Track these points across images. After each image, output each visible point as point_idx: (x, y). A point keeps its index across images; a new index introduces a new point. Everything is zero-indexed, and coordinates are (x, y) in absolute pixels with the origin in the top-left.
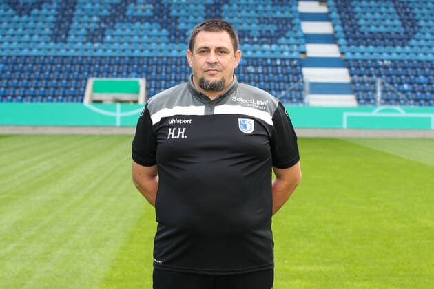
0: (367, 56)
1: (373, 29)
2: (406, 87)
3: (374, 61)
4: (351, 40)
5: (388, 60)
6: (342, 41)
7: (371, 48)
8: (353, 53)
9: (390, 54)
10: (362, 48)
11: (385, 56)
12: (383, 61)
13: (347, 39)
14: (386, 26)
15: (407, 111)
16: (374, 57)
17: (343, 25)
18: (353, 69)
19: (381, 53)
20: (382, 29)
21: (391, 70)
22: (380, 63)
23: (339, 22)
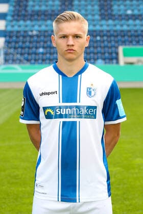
0: (22, 28)
1: (37, 8)
2: (41, 50)
3: (25, 32)
4: (16, 17)
5: (36, 30)
6: (9, 18)
7: (28, 22)
8: (13, 26)
9: (40, 26)
10: (21, 23)
11: (36, 28)
12: (32, 31)
13: (13, 16)
14: (47, 6)
15: (23, 68)
16: (27, 29)
17: (15, 7)
18: (8, 38)
19: (33, 26)
20: (43, 8)
21: (35, 38)
22: (30, 33)
23: (14, 4)
